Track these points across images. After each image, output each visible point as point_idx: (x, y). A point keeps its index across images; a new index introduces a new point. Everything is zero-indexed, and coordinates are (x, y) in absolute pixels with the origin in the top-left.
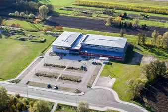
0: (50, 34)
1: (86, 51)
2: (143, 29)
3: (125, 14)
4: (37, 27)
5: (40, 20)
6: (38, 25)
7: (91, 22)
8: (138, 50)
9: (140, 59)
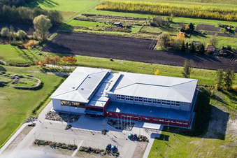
0: (53, 71)
1: (118, 110)
2: (226, 56)
3: (192, 26)
4: (31, 56)
5: (36, 42)
6: (32, 51)
7: (129, 43)
8: (220, 104)
9: (224, 125)
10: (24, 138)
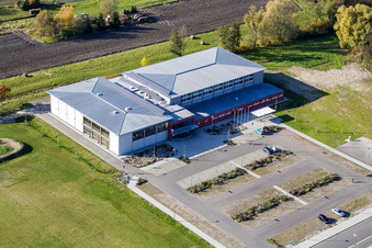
10: (169, 196)
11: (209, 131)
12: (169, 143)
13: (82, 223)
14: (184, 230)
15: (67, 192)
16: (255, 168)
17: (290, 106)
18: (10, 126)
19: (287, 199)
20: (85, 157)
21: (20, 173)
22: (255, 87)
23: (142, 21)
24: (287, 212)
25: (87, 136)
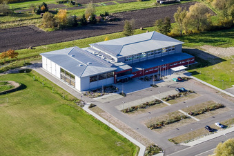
10: (108, 114)
11: (142, 79)
12: (114, 85)
13: (49, 128)
14: (114, 133)
15: (43, 110)
16: (168, 100)
17: (198, 67)
18: (16, 75)
19: (186, 117)
20: (59, 92)
21: (16, 100)
22: (176, 55)
23: (111, 20)
24: (185, 125)
25: (62, 81)
